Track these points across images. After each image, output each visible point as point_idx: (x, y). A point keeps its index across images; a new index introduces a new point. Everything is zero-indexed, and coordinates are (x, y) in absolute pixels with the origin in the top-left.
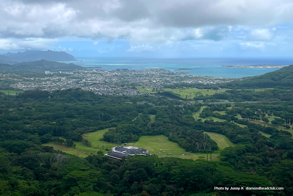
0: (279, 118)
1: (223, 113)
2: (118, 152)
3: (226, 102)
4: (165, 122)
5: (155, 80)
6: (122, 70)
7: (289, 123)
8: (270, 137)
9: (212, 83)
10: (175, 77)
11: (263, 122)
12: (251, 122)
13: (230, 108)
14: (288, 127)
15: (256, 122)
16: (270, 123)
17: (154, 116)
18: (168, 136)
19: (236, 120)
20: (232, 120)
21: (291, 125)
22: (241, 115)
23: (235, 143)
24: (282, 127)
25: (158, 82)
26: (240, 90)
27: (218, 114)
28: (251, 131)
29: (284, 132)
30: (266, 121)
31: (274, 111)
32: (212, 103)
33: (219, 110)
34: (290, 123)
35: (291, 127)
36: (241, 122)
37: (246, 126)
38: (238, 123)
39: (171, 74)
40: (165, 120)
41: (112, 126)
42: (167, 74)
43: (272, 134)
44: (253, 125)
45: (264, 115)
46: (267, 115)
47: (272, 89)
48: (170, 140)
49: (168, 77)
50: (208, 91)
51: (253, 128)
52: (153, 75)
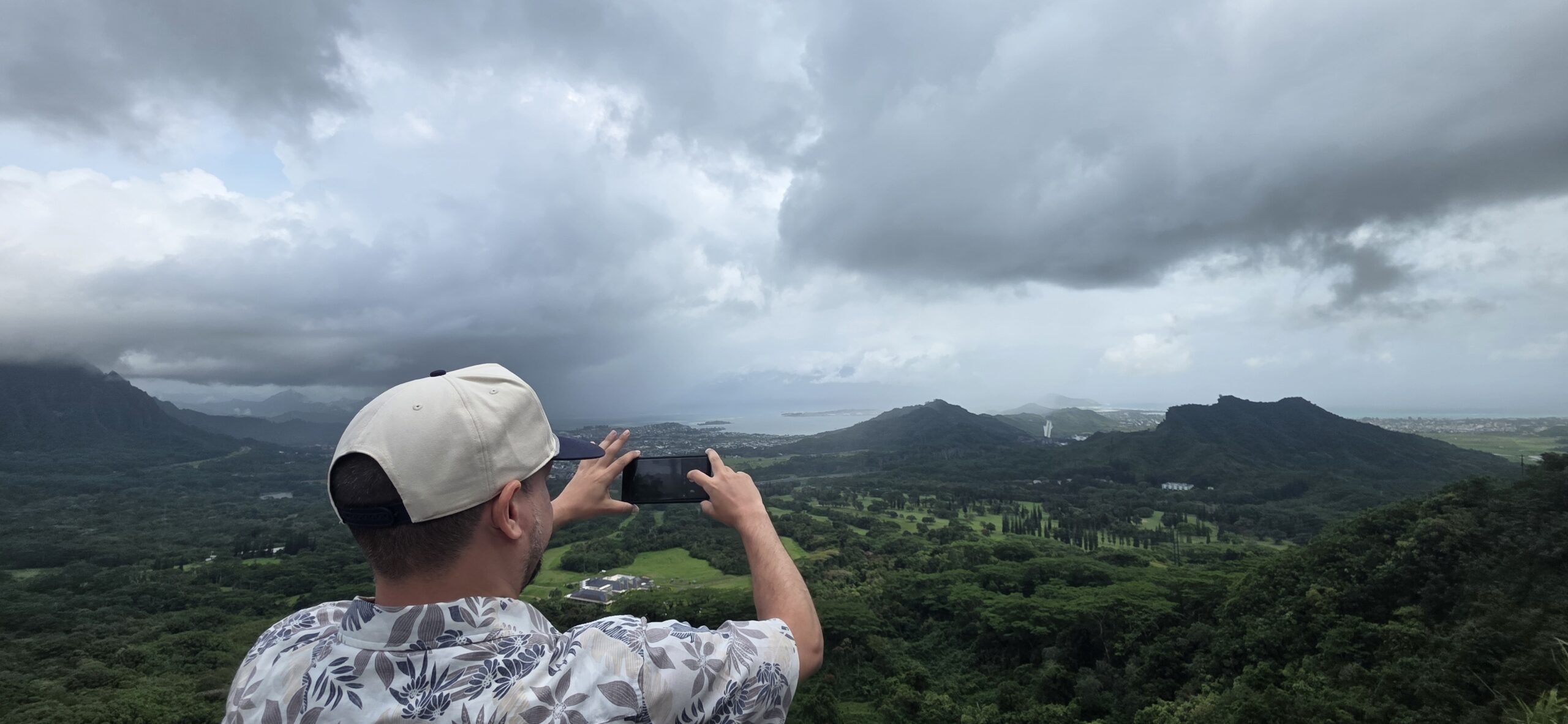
0: (880, 499)
1: (787, 498)
2: (592, 588)
3: (793, 478)
4: (684, 523)
5: (662, 444)
6: (597, 427)
7: (894, 507)
8: (868, 535)
9: (766, 445)
10: (700, 437)
11: (854, 508)
12: (836, 510)
13: (799, 489)
14: (894, 515)
15: (843, 510)
16: (865, 509)
17: (662, 513)
18: (688, 549)
19: (810, 510)
20: (804, 509)
21: (899, 509)
22: (818, 499)
23: (810, 549)
24: (885, 515)
25: (668, 448)
26: (815, 455)
27: (780, 500)
28: (836, 526)
29: (888, 523)
30: (860, 506)
31: (871, 488)
32: (768, 482)
33: (780, 494)
34: (896, 507)
35: (899, 513)
36: (819, 513)
37: (826, 518)
38: (814, 514)
39: (691, 433)
40: (683, 518)
41: (578, 539)
42: (685, 432)
43: (869, 529)
44: (838, 514)
45: (856, 496)
46: (860, 497)
47: (867, 451)
48: (694, 556)
49: (687, 438)
50: (760, 460)
51: (839, 521)
52: (657, 435)
